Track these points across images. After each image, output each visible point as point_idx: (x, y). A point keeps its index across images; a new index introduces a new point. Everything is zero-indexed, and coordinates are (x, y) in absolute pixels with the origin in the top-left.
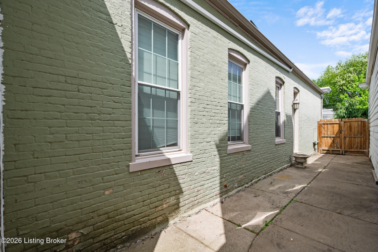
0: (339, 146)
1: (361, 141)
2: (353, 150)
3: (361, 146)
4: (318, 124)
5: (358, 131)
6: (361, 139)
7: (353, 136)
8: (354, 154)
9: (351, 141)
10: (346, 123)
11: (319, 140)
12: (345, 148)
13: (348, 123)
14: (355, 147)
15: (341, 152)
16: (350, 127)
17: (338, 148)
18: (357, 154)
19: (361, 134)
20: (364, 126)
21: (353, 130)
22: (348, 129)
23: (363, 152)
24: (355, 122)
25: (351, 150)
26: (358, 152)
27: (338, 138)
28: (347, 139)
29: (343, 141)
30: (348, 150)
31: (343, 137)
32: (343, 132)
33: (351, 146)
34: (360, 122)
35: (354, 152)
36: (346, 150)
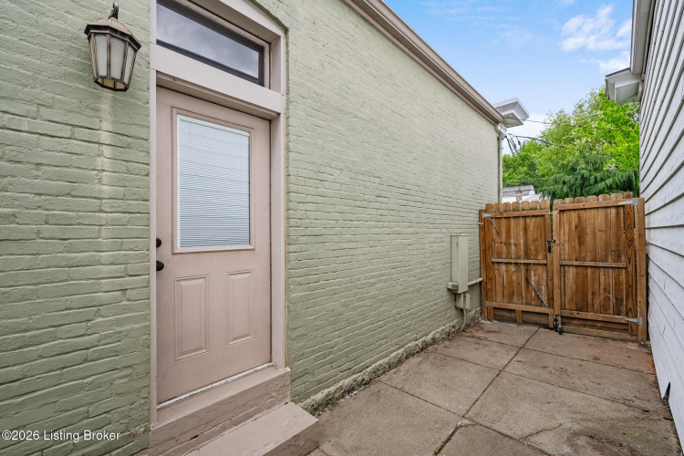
0: (544, 298)
1: (618, 284)
2: (590, 315)
3: (619, 301)
4: (481, 219)
5: (607, 244)
6: (618, 276)
7: (588, 263)
8: (595, 332)
9: (584, 283)
10: (565, 215)
11: (484, 275)
12: (563, 307)
13: (574, 215)
14: (597, 302)
15: (551, 318)
16: (580, 230)
17: (541, 304)
18: (606, 333)
19: (619, 257)
20: (629, 226)
21: (589, 239)
22: (575, 235)
23: (626, 327)
24: (597, 211)
25: (583, 315)
26: (607, 325)
27: (540, 269)
28: (571, 273)
29: (556, 281)
30: (575, 314)
31: (556, 267)
32: (555, 248)
33: (584, 298)
34: (613, 211)
35: (593, 323)
36: (566, 313)
